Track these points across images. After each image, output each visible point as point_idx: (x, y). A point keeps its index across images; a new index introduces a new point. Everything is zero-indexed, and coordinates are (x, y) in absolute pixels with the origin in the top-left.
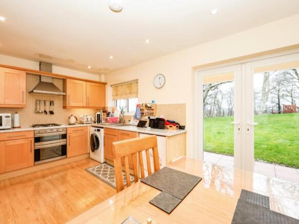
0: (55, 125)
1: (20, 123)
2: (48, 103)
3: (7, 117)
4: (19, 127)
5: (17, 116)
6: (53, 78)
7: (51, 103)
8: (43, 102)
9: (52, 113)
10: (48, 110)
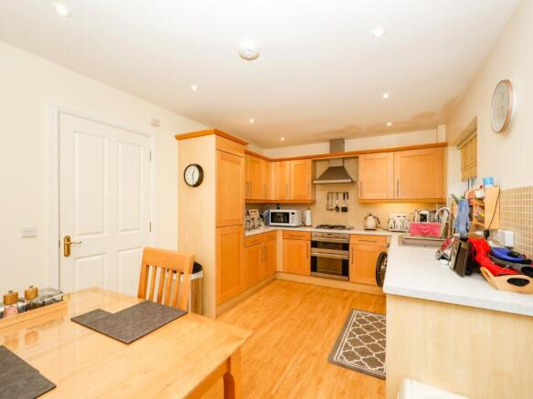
0: (343, 227)
1: (312, 221)
2: (341, 196)
3: (293, 213)
4: (311, 226)
5: (308, 213)
6: (344, 159)
7: (346, 195)
8: (335, 195)
9: (345, 210)
10: (340, 207)
